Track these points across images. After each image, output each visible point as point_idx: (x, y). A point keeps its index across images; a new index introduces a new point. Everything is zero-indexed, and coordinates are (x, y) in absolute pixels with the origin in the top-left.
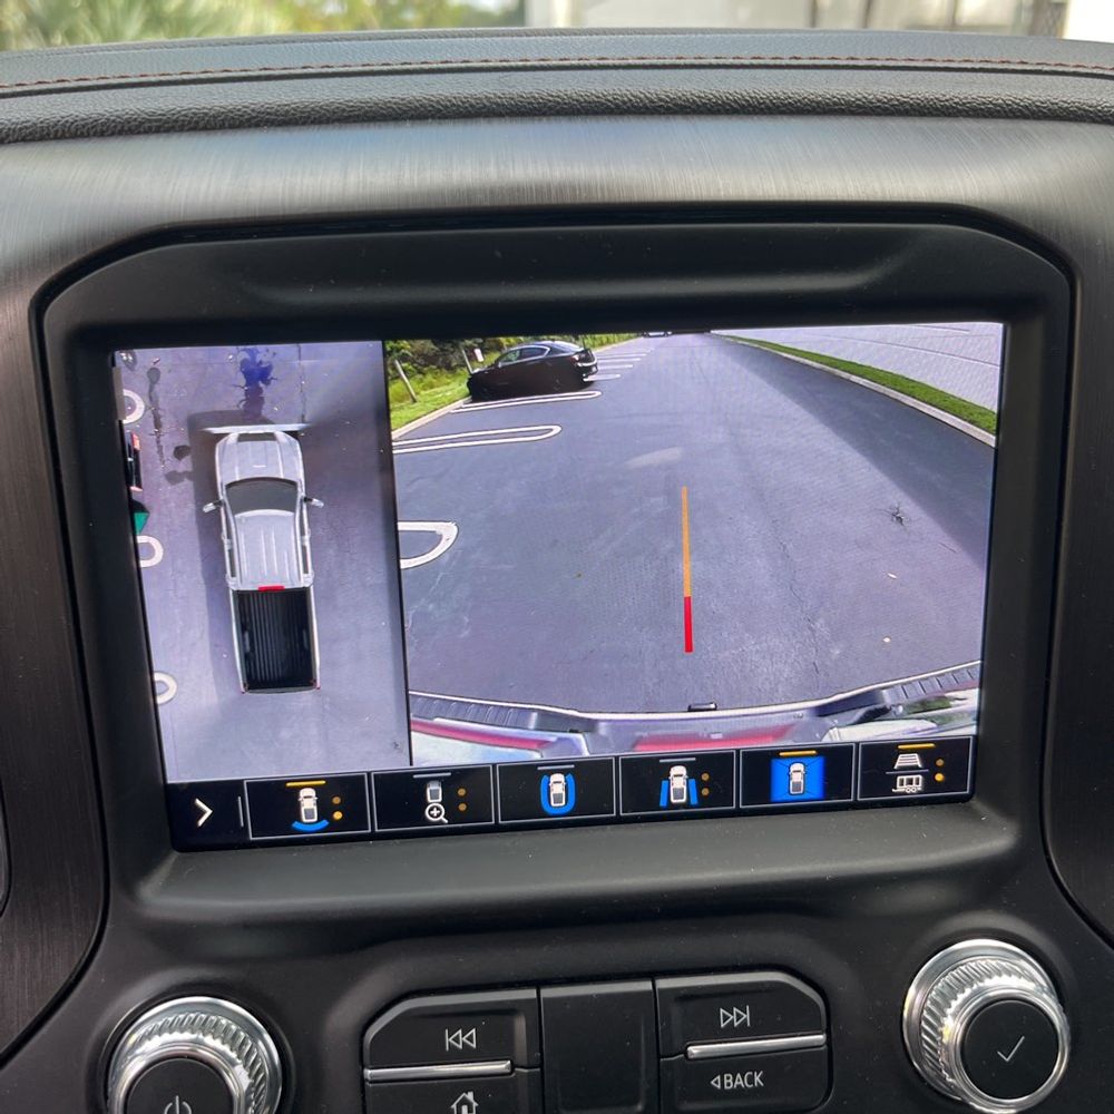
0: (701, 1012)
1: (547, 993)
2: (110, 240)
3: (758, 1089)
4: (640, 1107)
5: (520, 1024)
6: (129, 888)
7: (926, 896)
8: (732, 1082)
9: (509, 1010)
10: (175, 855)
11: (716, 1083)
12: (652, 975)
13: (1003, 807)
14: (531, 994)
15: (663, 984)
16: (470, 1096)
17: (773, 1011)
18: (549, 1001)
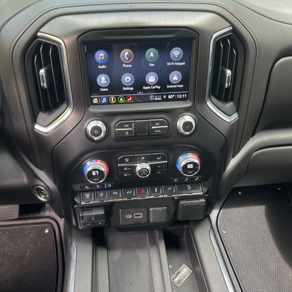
0: (154, 123)
1: (136, 121)
2: (88, 30)
3: (160, 132)
4: (147, 134)
5: (133, 124)
6: (87, 108)
7: (180, 111)
8: (157, 131)
9: (132, 123)
10: (92, 106)
11: (155, 131)
12: (148, 119)
13: (190, 101)
14: (134, 121)
15: (149, 120)
16: (128, 132)
17: (162, 123)
18: (137, 122)
